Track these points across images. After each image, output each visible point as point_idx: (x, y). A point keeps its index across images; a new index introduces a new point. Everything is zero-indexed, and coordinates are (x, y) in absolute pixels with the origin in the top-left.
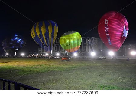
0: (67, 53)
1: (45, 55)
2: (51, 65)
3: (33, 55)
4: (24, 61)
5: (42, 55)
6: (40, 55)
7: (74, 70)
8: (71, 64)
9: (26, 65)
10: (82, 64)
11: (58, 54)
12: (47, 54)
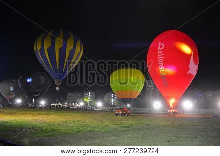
0: (114, 103)
1: (78, 105)
2: (88, 122)
3: (60, 104)
4: (45, 113)
5: (73, 104)
6: (70, 104)
7: (126, 131)
8: (121, 120)
9: (47, 121)
10: (139, 121)
11: (99, 104)
12: (82, 104)
